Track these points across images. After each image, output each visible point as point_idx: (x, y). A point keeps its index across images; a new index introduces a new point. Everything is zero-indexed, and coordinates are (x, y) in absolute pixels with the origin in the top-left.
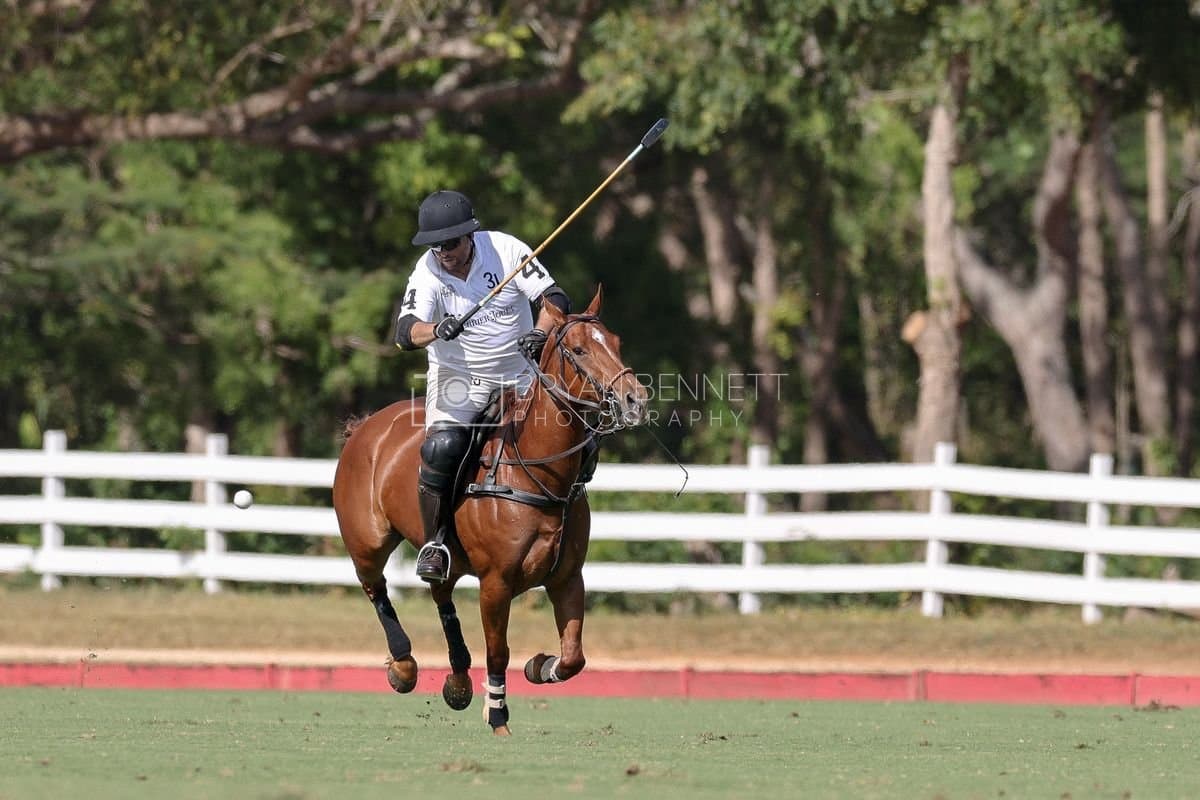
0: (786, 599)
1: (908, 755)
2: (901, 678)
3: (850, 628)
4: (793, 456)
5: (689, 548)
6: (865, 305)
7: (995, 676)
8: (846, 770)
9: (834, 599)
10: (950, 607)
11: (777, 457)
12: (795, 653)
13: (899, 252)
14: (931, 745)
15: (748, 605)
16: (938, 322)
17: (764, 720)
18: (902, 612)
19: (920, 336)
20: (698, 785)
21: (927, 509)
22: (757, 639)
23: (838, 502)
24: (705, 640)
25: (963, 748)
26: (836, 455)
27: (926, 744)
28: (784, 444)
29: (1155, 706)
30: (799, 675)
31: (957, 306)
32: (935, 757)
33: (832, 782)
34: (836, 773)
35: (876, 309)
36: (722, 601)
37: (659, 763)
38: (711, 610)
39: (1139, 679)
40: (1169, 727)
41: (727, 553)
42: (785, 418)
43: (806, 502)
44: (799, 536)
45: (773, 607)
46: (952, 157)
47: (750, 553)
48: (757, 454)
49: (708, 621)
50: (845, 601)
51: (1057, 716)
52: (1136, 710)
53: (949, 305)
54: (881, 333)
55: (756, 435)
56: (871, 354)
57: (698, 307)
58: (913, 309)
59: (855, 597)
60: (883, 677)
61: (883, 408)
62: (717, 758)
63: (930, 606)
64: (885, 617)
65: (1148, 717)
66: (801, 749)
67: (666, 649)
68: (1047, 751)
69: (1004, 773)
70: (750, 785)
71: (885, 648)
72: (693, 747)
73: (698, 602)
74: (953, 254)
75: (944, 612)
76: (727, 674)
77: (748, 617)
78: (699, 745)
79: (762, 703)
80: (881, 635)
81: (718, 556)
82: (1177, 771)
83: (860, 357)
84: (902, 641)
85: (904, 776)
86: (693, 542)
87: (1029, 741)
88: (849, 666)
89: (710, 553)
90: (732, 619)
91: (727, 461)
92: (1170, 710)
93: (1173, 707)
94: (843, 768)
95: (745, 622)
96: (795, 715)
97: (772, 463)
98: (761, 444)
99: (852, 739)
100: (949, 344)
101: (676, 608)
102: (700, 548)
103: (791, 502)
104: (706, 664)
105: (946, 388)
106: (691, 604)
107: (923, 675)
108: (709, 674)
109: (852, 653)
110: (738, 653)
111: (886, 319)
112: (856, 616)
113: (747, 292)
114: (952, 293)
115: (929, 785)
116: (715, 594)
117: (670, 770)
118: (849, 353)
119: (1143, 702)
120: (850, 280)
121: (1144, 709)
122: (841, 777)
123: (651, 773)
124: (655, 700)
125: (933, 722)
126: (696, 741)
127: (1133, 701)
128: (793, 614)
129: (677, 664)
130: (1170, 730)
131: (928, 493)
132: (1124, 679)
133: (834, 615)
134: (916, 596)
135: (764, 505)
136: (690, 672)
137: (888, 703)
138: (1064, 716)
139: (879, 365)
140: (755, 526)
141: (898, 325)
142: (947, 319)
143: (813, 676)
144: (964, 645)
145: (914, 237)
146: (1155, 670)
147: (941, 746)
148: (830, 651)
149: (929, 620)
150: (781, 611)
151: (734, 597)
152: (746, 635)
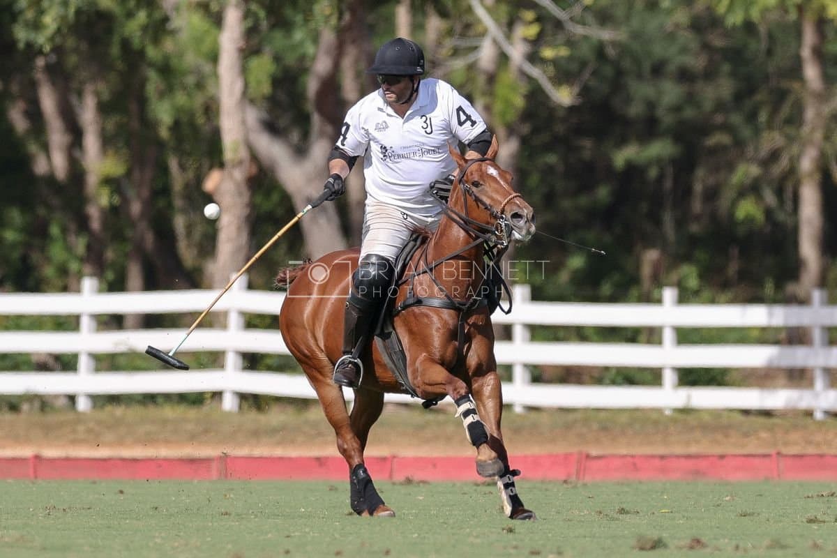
0: (114, 399)
1: (211, 522)
2: (207, 461)
3: (165, 422)
4: (117, 285)
5: (34, 359)
6: (173, 164)
7: (281, 459)
8: (163, 535)
9: (150, 399)
10: (245, 406)
11: (105, 286)
12: (120, 442)
13: (200, 120)
14: (230, 514)
15: (83, 405)
16: (231, 177)
17: (96, 496)
18: (207, 408)
19: (217, 188)
20: (44, 549)
21: (224, 327)
22: (90, 431)
23: (152, 321)
24: (49, 432)
25: (256, 516)
26: (151, 284)
27: (226, 514)
28: (110, 275)
29: (409, 481)
30: (124, 460)
31: (247, 163)
32: (233, 524)
33: (151, 544)
34: (154, 537)
35: (182, 167)
36: (62, 402)
37: (14, 531)
38: (53, 408)
39: (395, 460)
40: (421, 498)
41: (65, 363)
42: (110, 254)
43: (128, 322)
44: (122, 348)
45: (102, 407)
46: (241, 44)
47: (84, 363)
48: (88, 284)
49: (51, 418)
50: (160, 400)
51: (331, 490)
52: (394, 484)
53: (240, 163)
54: (187, 186)
55: (87, 269)
56: (178, 202)
57: (41, 167)
58: (211, 168)
59: (168, 397)
60: (192, 461)
61: (189, 246)
62: (59, 527)
63: (229, 403)
64: (192, 413)
65: (403, 490)
66: (127, 519)
67: (17, 440)
68: (323, 518)
69: (288, 537)
70: (86, 548)
71: (192, 438)
72: (40, 518)
73: (43, 403)
74: (244, 122)
75: (240, 407)
76: (67, 459)
77: (84, 414)
78: (45, 517)
79: (94, 483)
80: (190, 427)
81: (58, 366)
82: (427, 533)
83: (170, 205)
84: (206, 431)
85: (209, 539)
86: (38, 354)
87: (309, 510)
88: (164, 452)
89: (51, 362)
90: (70, 416)
91: (65, 289)
92: (421, 484)
93: (424, 482)
94: (160, 533)
95: (80, 418)
96: (121, 492)
97: (101, 291)
98: (92, 275)
99: (167, 510)
100: (240, 194)
101: (25, 407)
102: (42, 359)
103: (115, 322)
104: (50, 452)
105: (239, 229)
106: (37, 404)
107: (225, 458)
108: (52, 461)
109: (167, 442)
110: (75, 442)
111: (190, 174)
112: (169, 412)
113: (77, 154)
114: (243, 154)
115: (230, 546)
116: (57, 396)
117: (22, 537)
118: (161, 203)
119: (399, 477)
120: (161, 144)
121: (401, 484)
122: (158, 541)
123: (7, 539)
124: (10, 481)
125: (232, 496)
126: (41, 513)
127: (391, 476)
128: (119, 411)
129: (27, 452)
130: (421, 500)
131: (225, 314)
132: (384, 459)
133: (152, 411)
134: (217, 395)
135: (94, 324)
136: (37, 458)
137: (195, 481)
138: (336, 489)
139: (184, 211)
140: (87, 341)
141: (199, 180)
142: (239, 175)
143: (135, 460)
144: (256, 434)
145: (211, 109)
146: (408, 452)
147: (238, 515)
148: (148, 440)
149: (229, 414)
150: (109, 408)
151: (72, 398)
152: (81, 428)
